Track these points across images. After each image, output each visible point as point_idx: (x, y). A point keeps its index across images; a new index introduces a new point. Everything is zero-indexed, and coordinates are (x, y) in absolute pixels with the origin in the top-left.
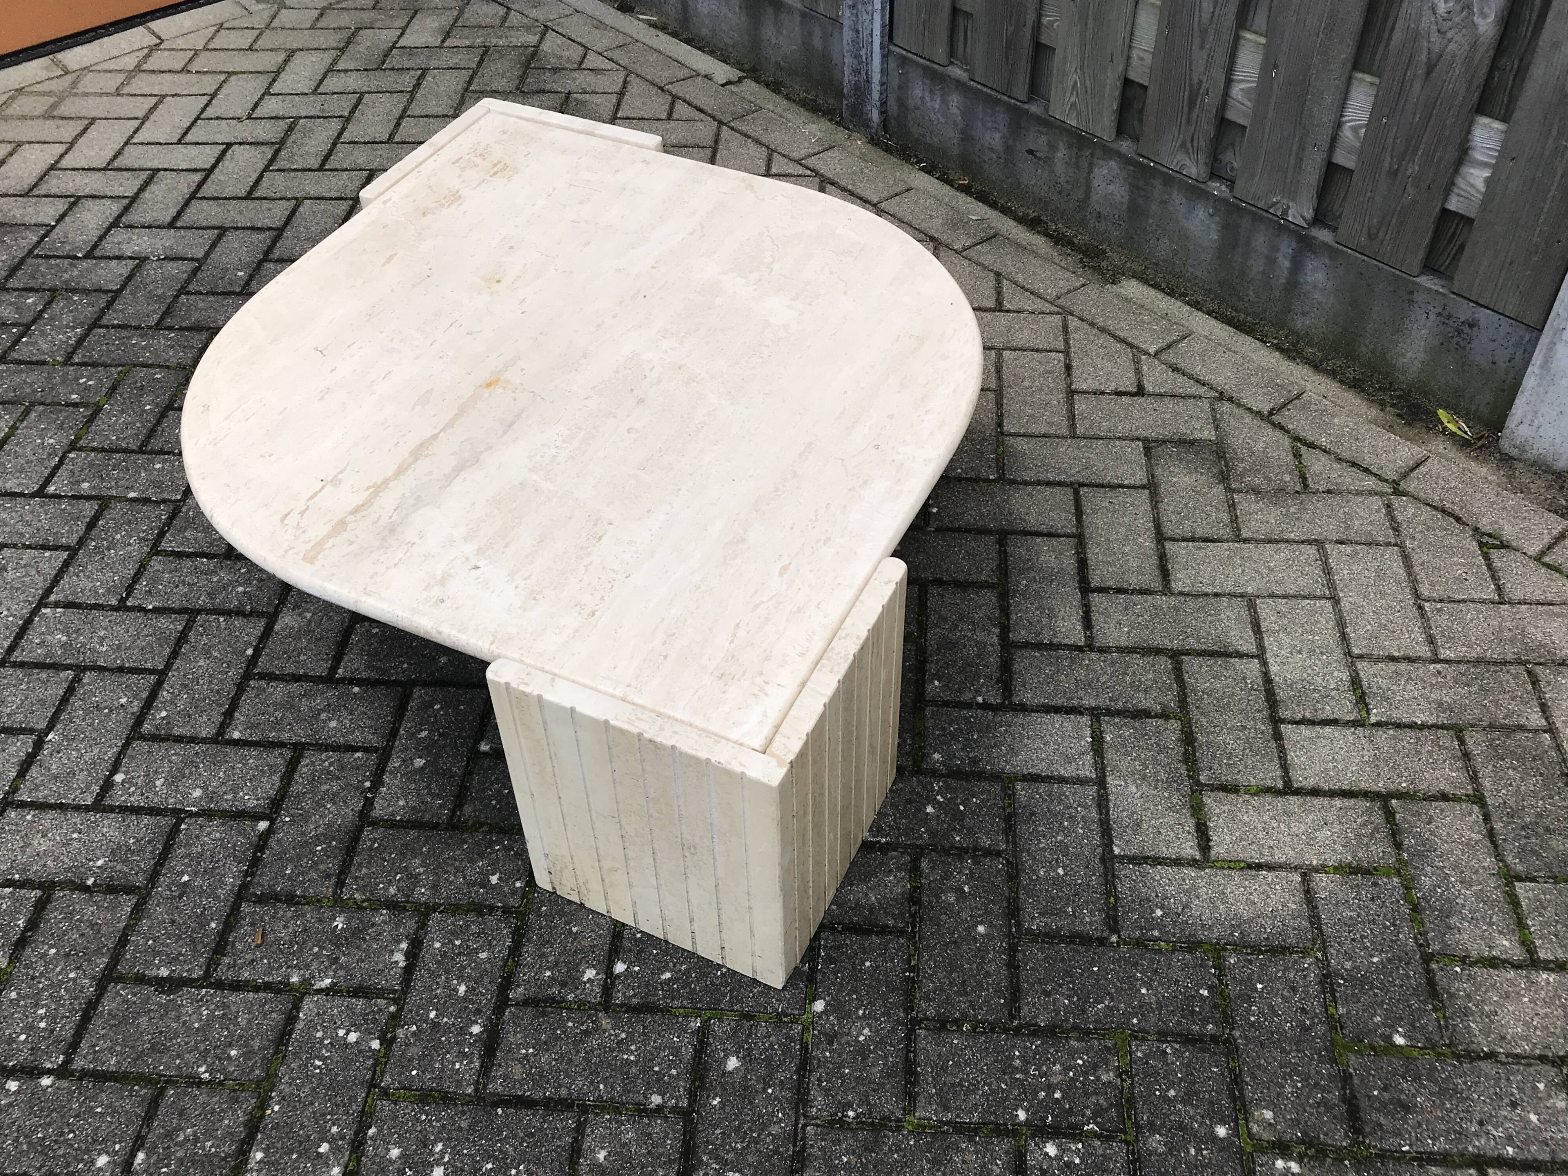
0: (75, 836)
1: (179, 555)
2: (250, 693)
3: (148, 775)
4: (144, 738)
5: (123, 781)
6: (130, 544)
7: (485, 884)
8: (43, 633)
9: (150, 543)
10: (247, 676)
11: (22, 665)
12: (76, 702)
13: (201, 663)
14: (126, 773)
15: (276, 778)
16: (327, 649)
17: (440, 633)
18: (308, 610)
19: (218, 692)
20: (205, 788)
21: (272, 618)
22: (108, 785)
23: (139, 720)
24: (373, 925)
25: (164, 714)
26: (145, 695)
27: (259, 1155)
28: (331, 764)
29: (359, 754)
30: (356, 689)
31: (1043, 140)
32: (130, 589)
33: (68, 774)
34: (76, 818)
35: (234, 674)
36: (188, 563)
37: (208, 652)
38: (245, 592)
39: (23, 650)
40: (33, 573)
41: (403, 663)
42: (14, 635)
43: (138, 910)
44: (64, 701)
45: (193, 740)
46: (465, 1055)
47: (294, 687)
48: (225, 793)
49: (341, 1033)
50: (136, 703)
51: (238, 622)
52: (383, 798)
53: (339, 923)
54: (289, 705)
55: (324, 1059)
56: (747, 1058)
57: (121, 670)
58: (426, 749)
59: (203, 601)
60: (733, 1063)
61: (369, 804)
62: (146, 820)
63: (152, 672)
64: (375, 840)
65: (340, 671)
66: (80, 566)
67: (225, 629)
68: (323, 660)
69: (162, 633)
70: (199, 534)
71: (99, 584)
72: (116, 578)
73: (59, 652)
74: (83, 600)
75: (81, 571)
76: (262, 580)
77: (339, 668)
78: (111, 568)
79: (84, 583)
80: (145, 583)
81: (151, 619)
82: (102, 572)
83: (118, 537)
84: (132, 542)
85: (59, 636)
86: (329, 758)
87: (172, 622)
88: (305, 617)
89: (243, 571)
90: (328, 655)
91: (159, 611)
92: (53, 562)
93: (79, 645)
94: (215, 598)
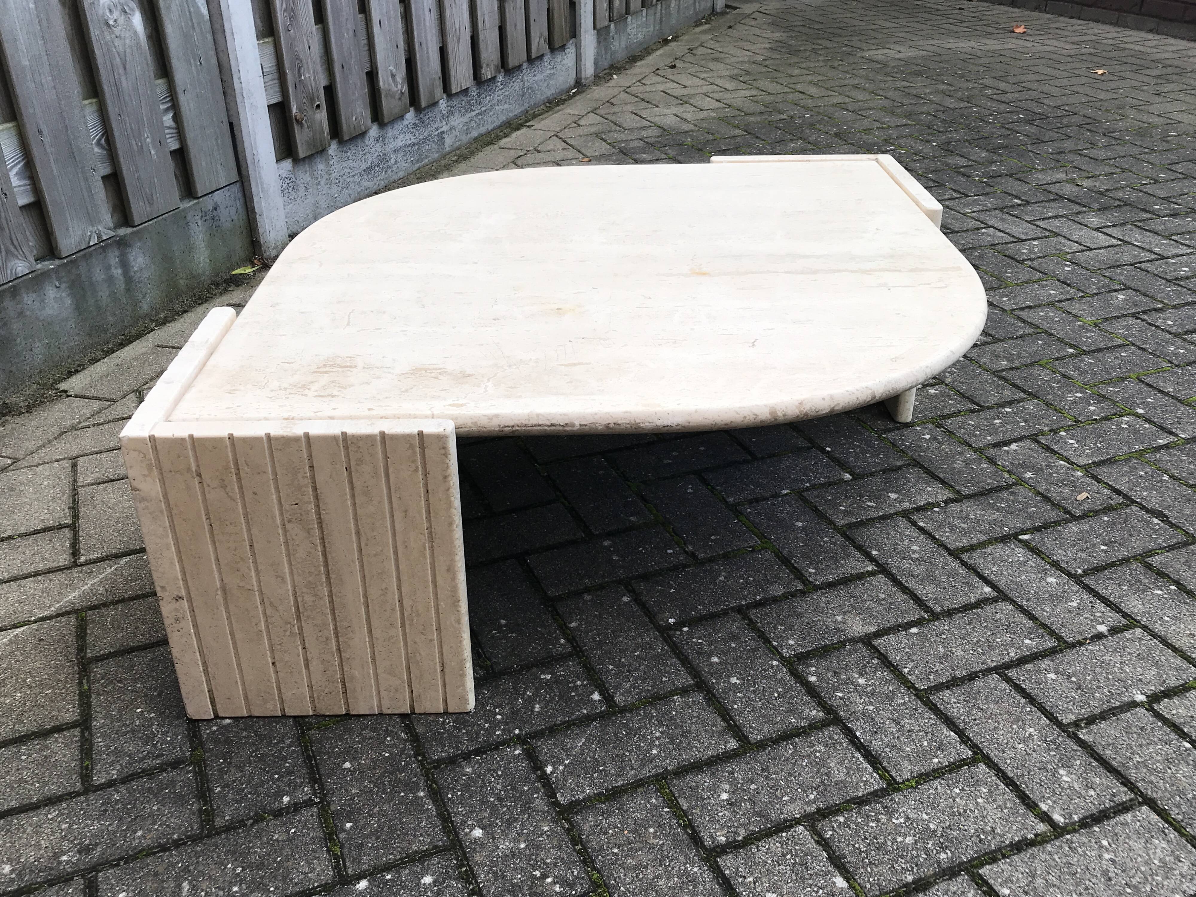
0: (1167, 618)
2: (947, 605)
3: (1078, 614)
4: (1059, 638)
5: (1101, 624)
6: (908, 818)
8: (1081, 797)
9: (886, 801)
10: (935, 617)
11: (1126, 782)
12: (1096, 705)
13: (960, 653)
14: (1093, 626)
15: (988, 550)
16: (856, 590)
18: (835, 622)
19: (970, 623)
20: (1043, 579)
21: (867, 640)
22: (1114, 631)
23: (1052, 652)
24: (1012, 463)
25: (1027, 641)
26: (1029, 666)
27: (1161, 441)
28: (946, 532)
29: (922, 524)
30: (874, 553)
32: (955, 767)
33: (1143, 659)
34: (1158, 628)
35: (944, 625)
36: (876, 745)
37: (946, 657)
38: (861, 675)
39: (1114, 795)
40: (1039, 882)
42: (1113, 822)
43: (1151, 553)
44: (1103, 716)
45: (1022, 610)
46: (1024, 408)
47: (912, 584)
48: (1031, 567)
49: (1076, 446)
50: (1044, 666)
51: (896, 658)
52: (936, 498)
53: (1029, 475)
54: (930, 578)
55: (1095, 444)
57: (1032, 700)
58: (881, 496)
59: (903, 698)
61: (947, 503)
62: (1103, 592)
63: (1007, 679)
64: (966, 488)
65: (869, 569)
66: (981, 840)
67: (913, 661)
68: (871, 584)
69: (967, 702)
70: (832, 765)
71: (980, 800)
72: (957, 791)
73: (1078, 762)
74: (1010, 795)
75: (984, 832)
76: (835, 673)
77: (868, 571)
78: (952, 807)
79: (993, 815)
80: (936, 760)
81: (964, 721)
82: (965, 811)
83: (909, 840)
84: (902, 820)
85: (1065, 778)
86: (942, 536)
87: (948, 704)
88: (843, 618)
89: (840, 695)
90: (863, 585)
91: (950, 723)
92: (1006, 875)
93: (1052, 753)
94: (892, 692)
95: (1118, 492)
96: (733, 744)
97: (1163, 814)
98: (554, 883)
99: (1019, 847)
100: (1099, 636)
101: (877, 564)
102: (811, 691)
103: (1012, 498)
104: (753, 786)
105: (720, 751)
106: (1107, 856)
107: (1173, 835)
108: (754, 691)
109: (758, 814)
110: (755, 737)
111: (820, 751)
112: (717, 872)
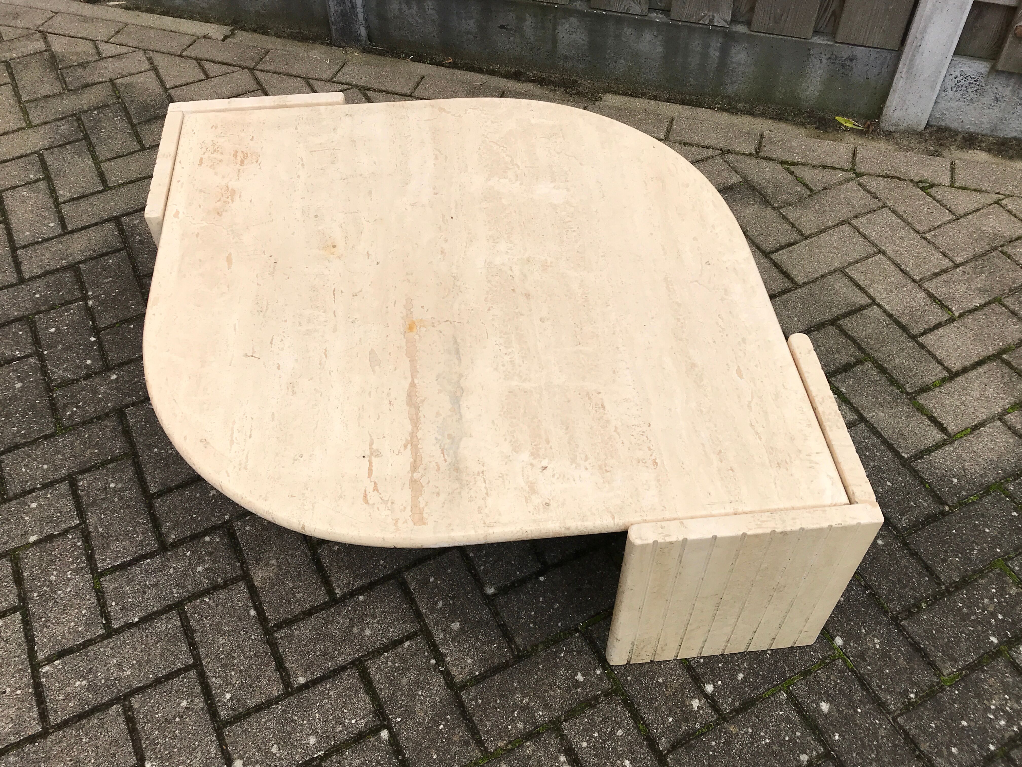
1: (122, 567)
2: (283, 644)
3: (260, 749)
4: (231, 722)
6: (69, 579)
7: (577, 684)
8: (60, 689)
9: (87, 570)
10: (268, 632)
11: (65, 724)
12: (144, 728)
13: (221, 641)
14: (241, 757)
15: (362, 694)
16: (310, 579)
17: (569, 529)
18: (269, 559)
19: (256, 656)
20: (315, 733)
21: (246, 578)
23: (213, 712)
24: (529, 757)
25: (228, 696)
26: (198, 690)
28: (393, 662)
29: (407, 644)
30: (361, 598)
31: (512, 16)
32: (105, 614)
35: (256, 635)
36: (136, 570)
37: (219, 630)
38: (206, 569)
39: (56, 712)
41: (378, 561)
42: (34, 704)
44: (133, 730)
45: (270, 703)
47: (312, 621)
48: (334, 728)
50: (197, 700)
51: (222, 595)
52: (453, 665)
54: (321, 636)
56: (829, 699)
57: (158, 681)
58: (453, 614)
59: (176, 593)
60: (825, 707)
61: (447, 674)
63: (187, 669)
64: (475, 698)
65: (337, 591)
66: (41, 618)
67: (217, 606)
68: (316, 589)
69: (166, 635)
70: (124, 543)
71: (72, 624)
72: (84, 612)
73: (90, 696)
74: (70, 644)
75: (46, 621)
76: (211, 554)
77: (334, 589)
78: (71, 606)
79: (58, 630)
80: (113, 604)
81: (146, 629)
82: (66, 613)
83: (53, 578)
84: (69, 576)
85: (78, 683)
86: (387, 658)
87: (166, 622)
88: (273, 565)
89: (188, 554)
90: (316, 584)
91: (147, 619)
92: (12, 627)
93: (103, 681)
94: (185, 586)
96: (153, 490)
97: (32, 739)
98: (72, 411)
99: (30, 639)
100: (228, 759)
101: (343, 597)
102: (195, 537)
104: (116, 500)
105: (149, 484)
106: (8, 690)
107: (13, 739)
108: (200, 503)
109: (94, 502)
110: (157, 503)
111: (137, 537)
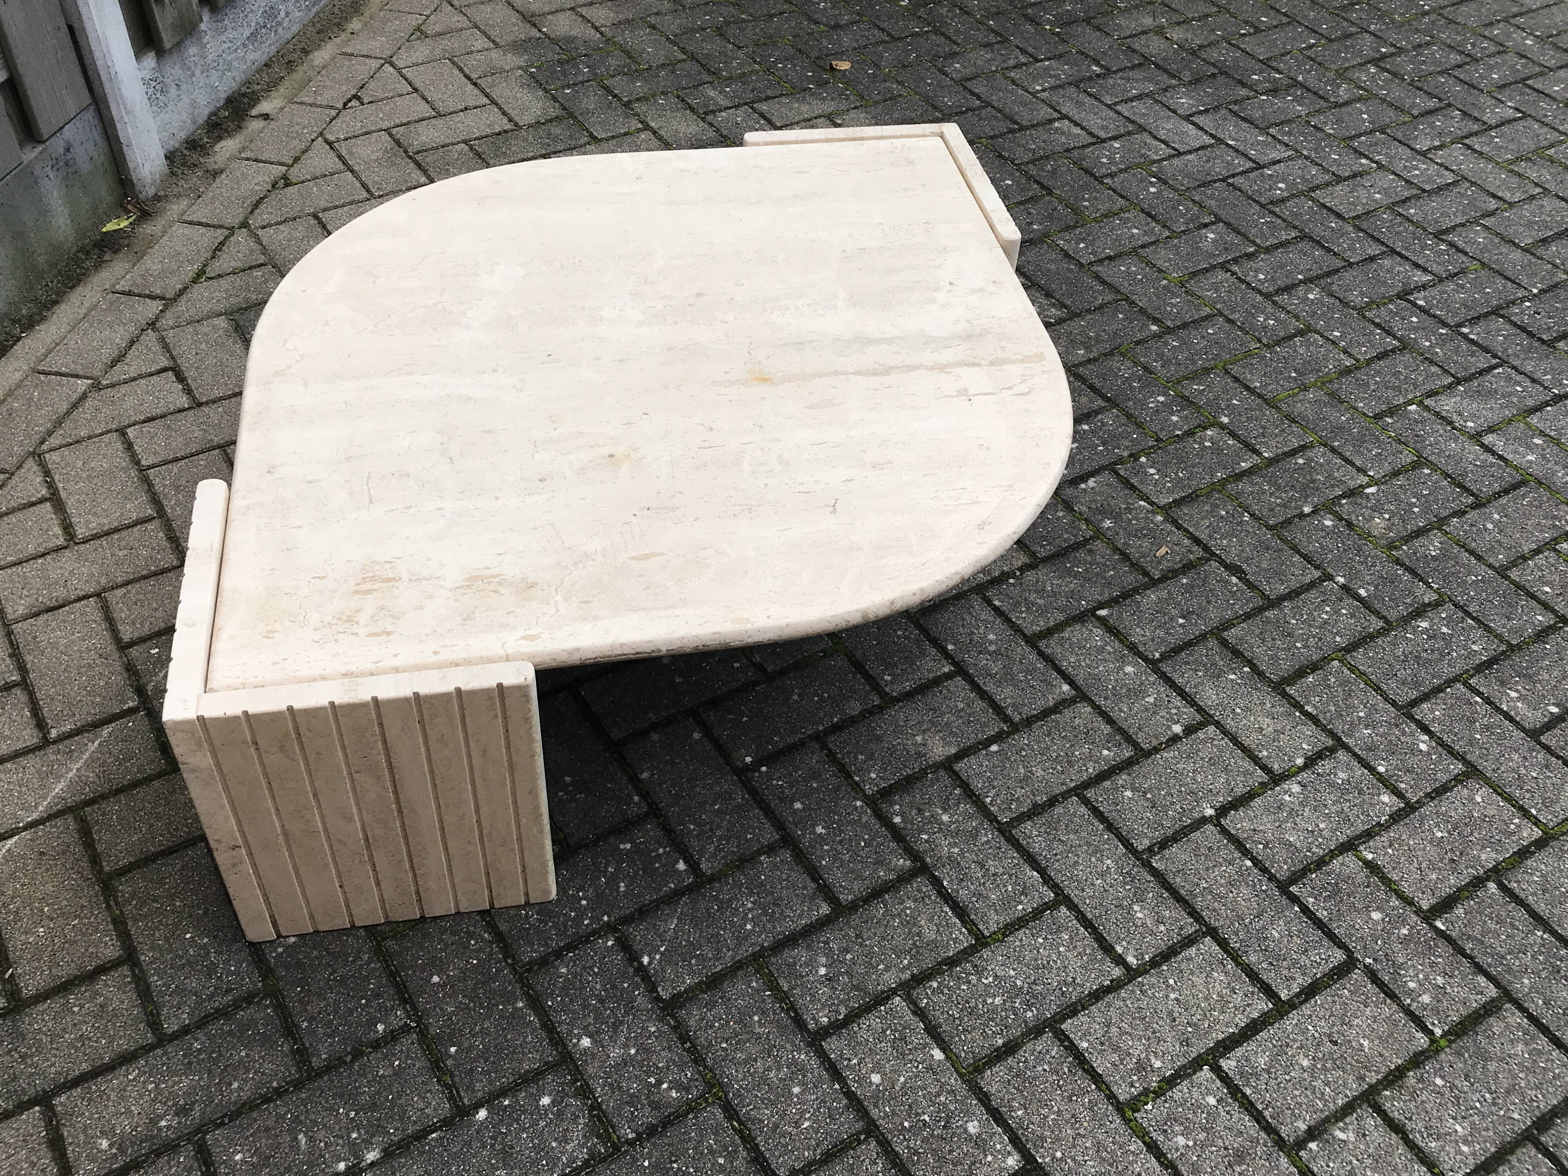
0: (1238, 710)
1: (961, 912)
2: (1026, 711)
3: (1154, 712)
4: (1135, 745)
5: (1176, 723)
6: (996, 976)
8: (1152, 933)
9: (975, 959)
10: (1015, 728)
11: (1194, 914)
12: (1169, 826)
13: (1040, 773)
14: (1170, 728)
15: (1066, 634)
16: (935, 698)
18: (915, 744)
19: (1049, 735)
20: (1121, 668)
21: (948, 764)
22: (1189, 730)
23: (1129, 764)
24: (1090, 508)
25: (1105, 752)
26: (1107, 784)
27: (1243, 464)
28: (1022, 612)
29: (997, 603)
30: (950, 647)
32: (1037, 913)
33: (1214, 764)
34: (1230, 723)
35: (1023, 739)
36: (963, 895)
37: (1026, 779)
38: (945, 810)
39: (1181, 929)
40: (1114, 1029)
41: (899, 637)
42: (1179, 958)
43: (1227, 625)
44: (1174, 839)
46: (1102, 423)
47: (990, 687)
48: (1109, 653)
49: (1157, 477)
50: (1121, 782)
51: (977, 785)
52: (1011, 564)
53: (1108, 523)
54: (1008, 677)
55: (1176, 474)
57: (1110, 827)
59: (987, 835)
61: (1022, 569)
62: (1179, 681)
63: (1086, 802)
64: (1042, 546)
65: (946, 670)
66: (1063, 993)
67: (994, 788)
68: (948, 690)
69: (1049, 834)
70: (923, 923)
71: (1061, 949)
72: (1041, 940)
73: (1151, 895)
74: (1090, 941)
75: (1066, 984)
76: (919, 810)
77: (945, 674)
78: (1036, 960)
79: (1075, 964)
80: (1020, 907)
81: (1045, 857)
82: (1048, 962)
83: (998, 1000)
84: (991, 979)
85: (1139, 915)
86: (1018, 618)
87: (1030, 838)
88: (923, 739)
89: (925, 837)
90: (941, 692)
91: (1032, 860)
92: (1085, 1027)
93: (1128, 887)
94: (975, 828)
95: (1197, 541)
96: (825, 909)
97: (1223, 944)
98: (670, 1088)
99: (1097, 996)
100: (1175, 739)
101: (954, 663)
102: (897, 835)
103: (1089, 558)
104: (849, 956)
105: (814, 918)
106: (1172, 996)
107: (1230, 966)
108: (841, 842)
109: (856, 988)
110: (846, 898)
111: (910, 908)
112: (823, 1055)
